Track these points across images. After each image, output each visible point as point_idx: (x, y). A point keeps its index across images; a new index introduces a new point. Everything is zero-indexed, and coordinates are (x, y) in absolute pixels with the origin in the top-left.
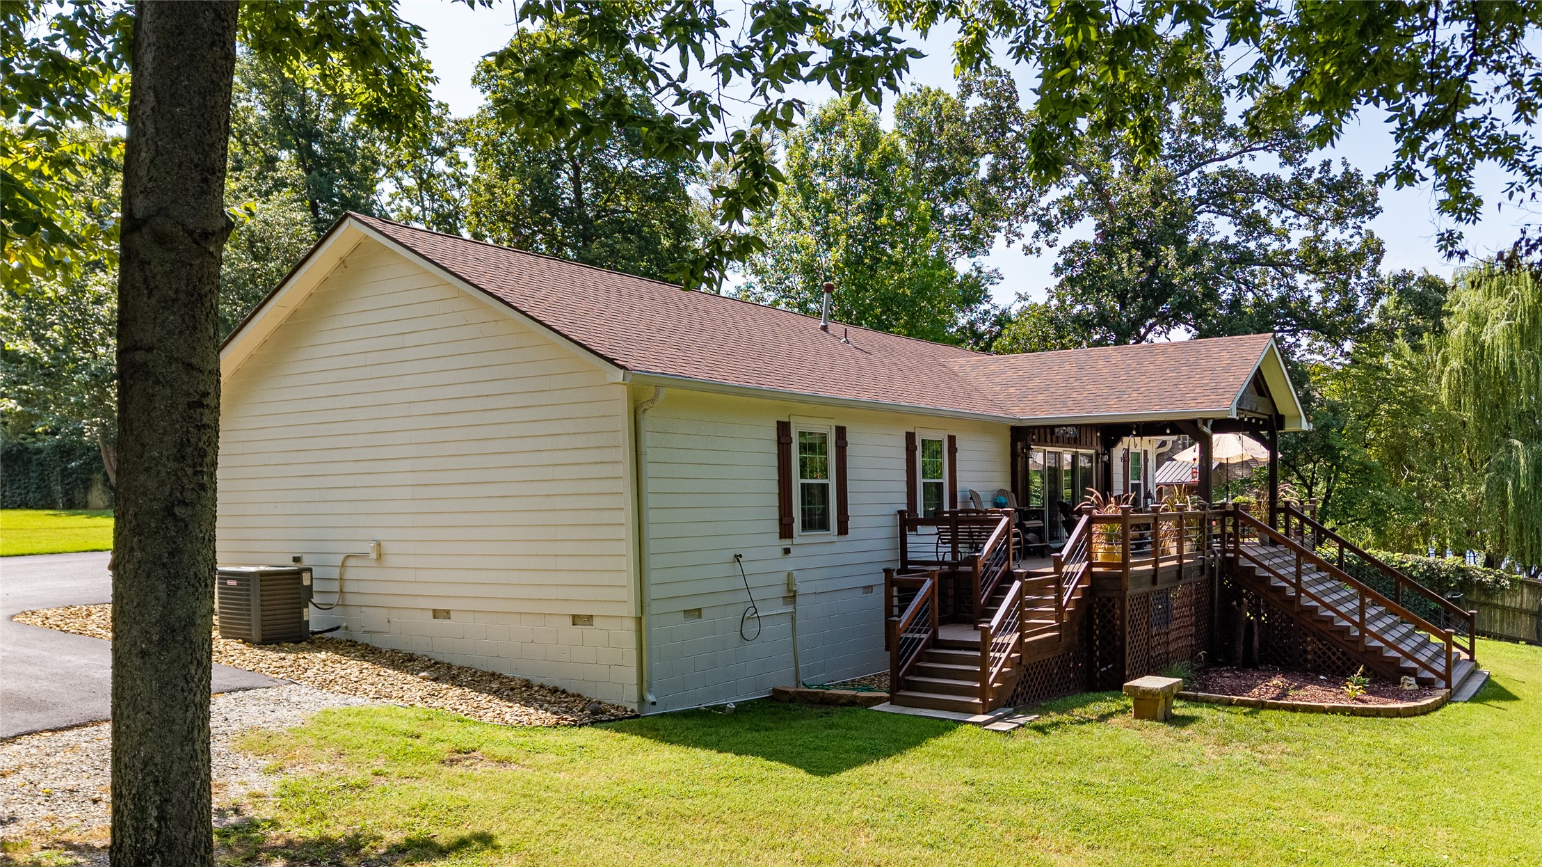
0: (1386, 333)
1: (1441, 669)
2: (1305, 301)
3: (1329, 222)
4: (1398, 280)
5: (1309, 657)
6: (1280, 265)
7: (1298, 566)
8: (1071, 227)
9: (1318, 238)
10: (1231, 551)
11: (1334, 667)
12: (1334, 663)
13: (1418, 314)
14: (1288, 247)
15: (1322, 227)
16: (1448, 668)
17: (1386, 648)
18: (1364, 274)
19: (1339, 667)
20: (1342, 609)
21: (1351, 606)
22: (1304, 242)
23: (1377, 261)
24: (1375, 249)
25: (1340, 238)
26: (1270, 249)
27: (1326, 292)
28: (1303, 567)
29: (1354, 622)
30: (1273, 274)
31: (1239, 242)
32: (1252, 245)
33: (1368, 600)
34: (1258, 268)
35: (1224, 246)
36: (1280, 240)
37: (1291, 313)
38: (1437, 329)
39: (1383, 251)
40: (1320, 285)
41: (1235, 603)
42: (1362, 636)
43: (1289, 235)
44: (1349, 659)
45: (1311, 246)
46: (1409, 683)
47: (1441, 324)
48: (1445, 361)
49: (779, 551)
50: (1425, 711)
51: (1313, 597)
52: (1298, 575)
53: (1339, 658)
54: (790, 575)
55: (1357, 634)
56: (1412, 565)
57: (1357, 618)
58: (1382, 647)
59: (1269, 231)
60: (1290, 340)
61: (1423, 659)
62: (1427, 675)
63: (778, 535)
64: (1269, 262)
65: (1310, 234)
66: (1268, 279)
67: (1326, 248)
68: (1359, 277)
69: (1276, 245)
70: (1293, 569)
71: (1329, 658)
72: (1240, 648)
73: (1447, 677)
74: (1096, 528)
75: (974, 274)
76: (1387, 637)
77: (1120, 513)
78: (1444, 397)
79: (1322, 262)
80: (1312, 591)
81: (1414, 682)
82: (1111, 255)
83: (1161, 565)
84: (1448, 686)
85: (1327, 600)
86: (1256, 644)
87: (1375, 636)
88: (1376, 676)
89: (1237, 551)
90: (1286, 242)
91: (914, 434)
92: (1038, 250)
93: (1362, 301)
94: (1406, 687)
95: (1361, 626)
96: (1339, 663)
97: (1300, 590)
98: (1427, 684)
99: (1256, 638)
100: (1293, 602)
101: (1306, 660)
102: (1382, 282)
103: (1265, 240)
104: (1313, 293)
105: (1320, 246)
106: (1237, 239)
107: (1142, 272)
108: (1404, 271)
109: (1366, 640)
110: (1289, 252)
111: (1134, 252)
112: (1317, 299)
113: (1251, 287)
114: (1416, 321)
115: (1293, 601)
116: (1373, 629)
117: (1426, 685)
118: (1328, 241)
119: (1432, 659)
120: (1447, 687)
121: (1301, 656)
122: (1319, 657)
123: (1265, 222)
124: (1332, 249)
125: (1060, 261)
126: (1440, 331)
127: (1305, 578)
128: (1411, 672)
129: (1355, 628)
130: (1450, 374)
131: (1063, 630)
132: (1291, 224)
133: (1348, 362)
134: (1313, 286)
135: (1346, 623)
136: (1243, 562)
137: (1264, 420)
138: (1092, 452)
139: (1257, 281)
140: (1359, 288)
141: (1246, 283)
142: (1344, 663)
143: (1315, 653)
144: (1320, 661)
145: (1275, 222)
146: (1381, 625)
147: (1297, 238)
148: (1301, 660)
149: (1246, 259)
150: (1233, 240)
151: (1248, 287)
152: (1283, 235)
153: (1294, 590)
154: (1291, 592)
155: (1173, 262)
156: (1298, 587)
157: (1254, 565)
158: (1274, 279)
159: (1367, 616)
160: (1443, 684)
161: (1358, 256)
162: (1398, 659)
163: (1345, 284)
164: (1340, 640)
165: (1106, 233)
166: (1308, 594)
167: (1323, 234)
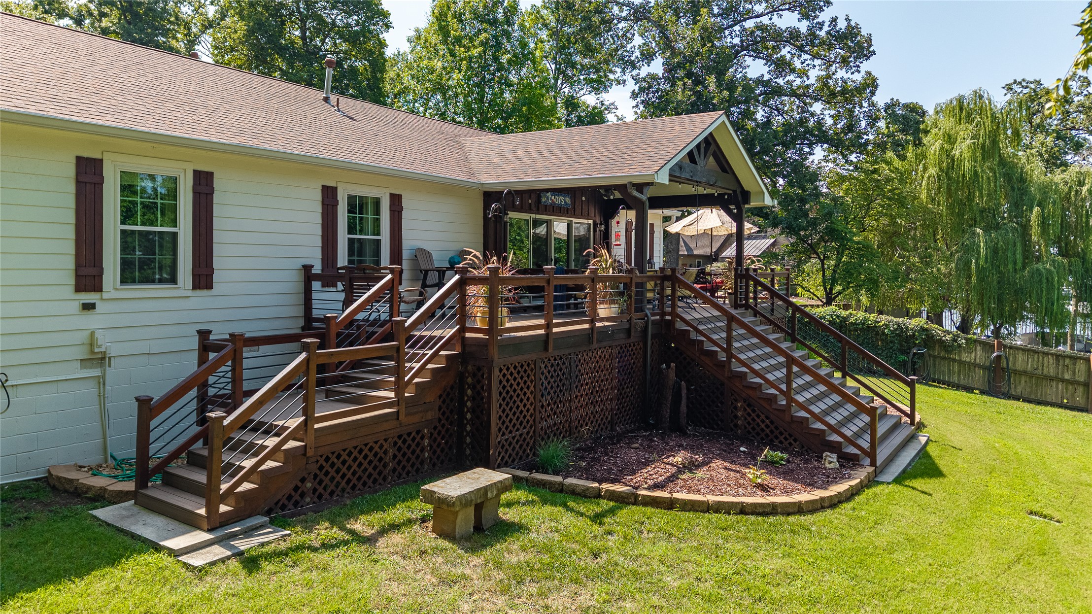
0: (879, 145)
1: (866, 445)
2: (820, 123)
3: (837, 65)
4: (888, 107)
5: (740, 422)
6: (801, 96)
7: (729, 330)
8: (649, 66)
9: (829, 77)
10: (669, 314)
11: (763, 435)
12: (762, 430)
13: (902, 131)
14: (807, 82)
15: (833, 68)
16: (873, 445)
17: (811, 420)
18: (865, 104)
19: (767, 435)
20: (770, 377)
21: (779, 374)
22: (819, 79)
23: (873, 93)
24: (871, 84)
25: (846, 76)
26: (794, 84)
27: (836, 118)
28: (735, 333)
29: (781, 391)
30: (797, 103)
31: (771, 79)
32: (781, 81)
33: (795, 369)
34: (786, 98)
35: (759, 81)
36: (802, 78)
37: (809, 131)
38: (917, 142)
39: (877, 85)
40: (833, 112)
41: (664, 366)
42: (789, 405)
43: (809, 74)
44: (777, 428)
45: (824, 81)
46: (831, 461)
47: (920, 140)
48: (925, 169)
49: (75, 306)
50: (834, 503)
51: (743, 363)
52: (729, 340)
53: (767, 426)
54: (92, 334)
55: (784, 403)
56: (884, 324)
57: (784, 387)
58: (807, 418)
59: (793, 71)
60: (806, 150)
61: (849, 433)
62: (852, 450)
63: (73, 288)
64: (793, 94)
65: (823, 73)
66: (795, 107)
67: (836, 84)
68: (861, 107)
69: (798, 81)
70: (724, 335)
71: (758, 425)
72: (666, 413)
73: (871, 454)
74: (472, 290)
75: (599, 105)
76: (814, 409)
77: (487, 274)
78: (924, 196)
79: (833, 94)
80: (742, 357)
81: (835, 460)
82: (673, 85)
83: (555, 330)
84: (873, 463)
85: (756, 367)
86: (683, 408)
87: (802, 407)
88: (803, 447)
89: (674, 314)
90: (805, 79)
91: (336, 188)
92: (624, 81)
93: (863, 124)
94: (827, 465)
95: (787, 394)
96: (768, 431)
97: (730, 356)
98: (852, 460)
99: (684, 401)
100: (724, 366)
101: (736, 425)
102: (879, 110)
103: (791, 78)
104: (827, 118)
105: (831, 82)
106: (770, 76)
107: (691, 95)
108: (892, 99)
109: (793, 409)
110: (808, 87)
111: (686, 80)
112: (829, 121)
113: (780, 112)
114: (900, 136)
115: (722, 365)
116: (800, 399)
117: (849, 462)
118: (837, 80)
119: (857, 435)
120: (871, 465)
121: (732, 421)
122: (749, 423)
123: (789, 64)
124: (840, 84)
125: (636, 88)
126: (918, 143)
127: (736, 345)
128: (834, 447)
129: (782, 397)
130: (929, 179)
131: (403, 405)
132: (808, 65)
133: (851, 168)
134: (827, 112)
135: (773, 391)
136: (680, 325)
137: (729, 195)
138: (591, 222)
139: (786, 109)
140: (862, 115)
141: (777, 109)
142: (772, 432)
143: (746, 419)
144: (749, 428)
145: (797, 64)
146: (808, 395)
147: (814, 74)
148: (732, 425)
149: (778, 91)
150: (767, 77)
151: (779, 113)
152: (803, 74)
153: (725, 355)
154: (722, 357)
155: (712, 87)
156: (728, 350)
157: (689, 328)
158: (798, 107)
159: (794, 385)
160: (867, 461)
161: (860, 90)
162: (824, 431)
163: (851, 111)
164: (768, 407)
165: (670, 69)
166: (739, 360)
167: (834, 74)
